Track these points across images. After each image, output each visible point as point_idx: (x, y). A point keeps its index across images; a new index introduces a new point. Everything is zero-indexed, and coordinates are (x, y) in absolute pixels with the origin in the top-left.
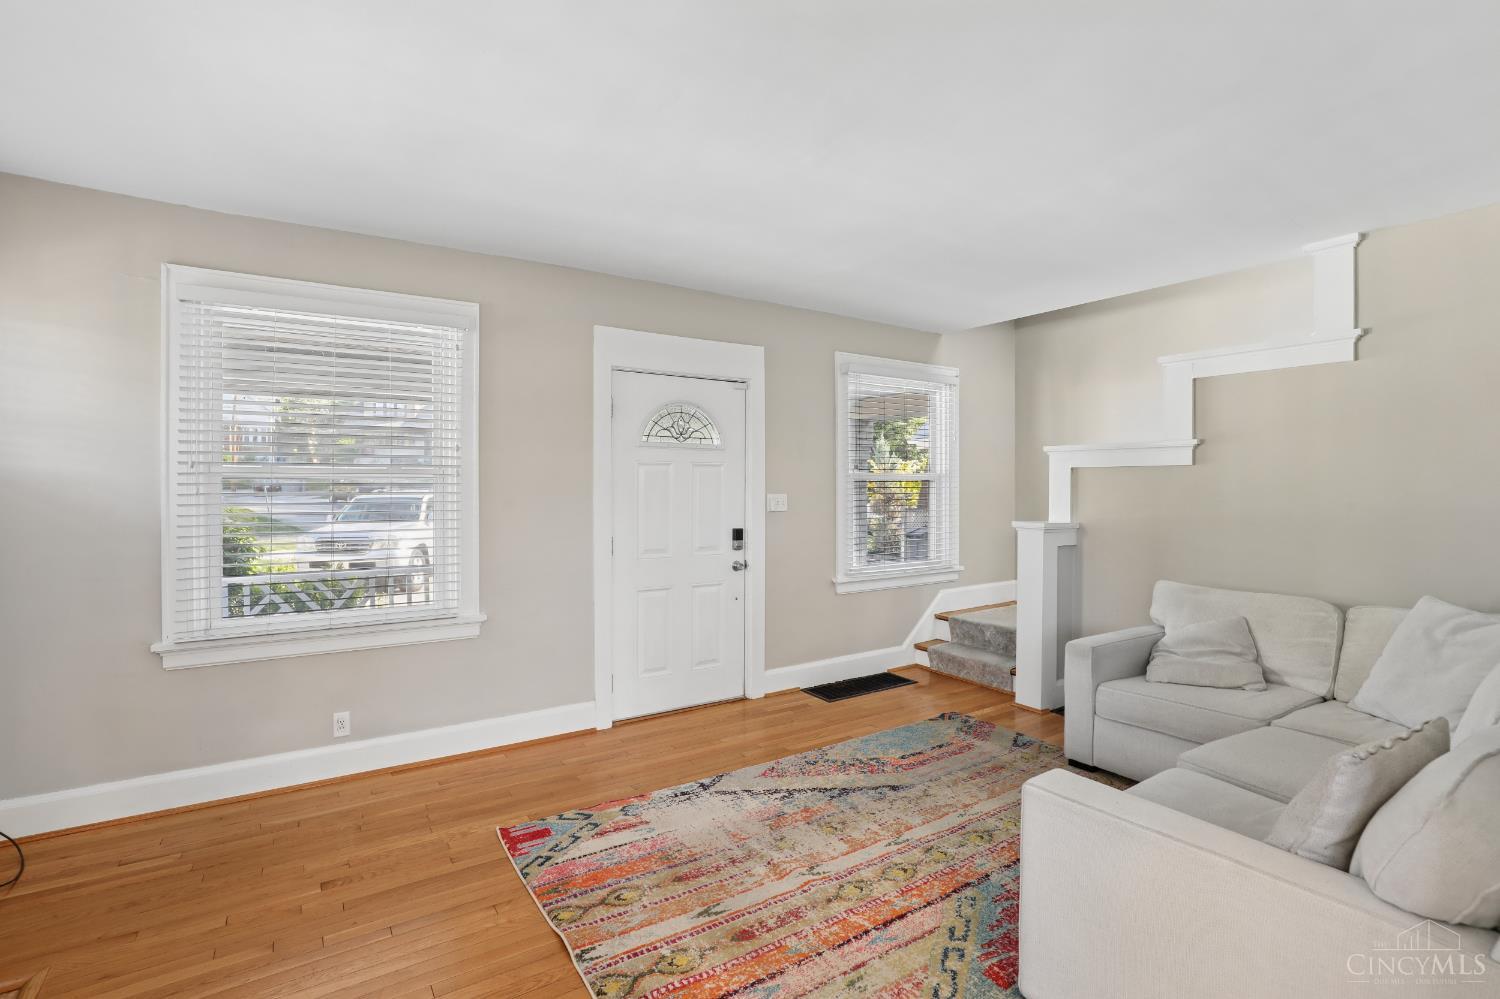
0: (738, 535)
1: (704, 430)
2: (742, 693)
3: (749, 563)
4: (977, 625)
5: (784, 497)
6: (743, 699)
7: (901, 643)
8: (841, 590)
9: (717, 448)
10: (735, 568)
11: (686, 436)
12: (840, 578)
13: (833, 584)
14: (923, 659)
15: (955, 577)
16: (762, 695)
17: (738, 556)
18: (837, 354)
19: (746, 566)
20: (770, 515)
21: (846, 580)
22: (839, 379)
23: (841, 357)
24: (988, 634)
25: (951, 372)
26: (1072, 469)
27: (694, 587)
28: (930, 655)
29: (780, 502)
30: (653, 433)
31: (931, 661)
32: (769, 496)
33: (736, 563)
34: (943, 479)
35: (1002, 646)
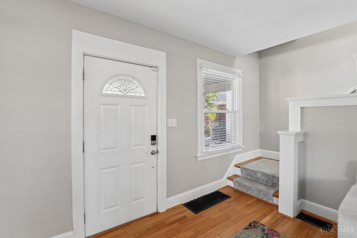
0: (154, 138)
1: (137, 89)
2: (156, 210)
3: (159, 151)
4: (253, 171)
5: (175, 120)
6: (157, 213)
7: (222, 178)
8: (199, 159)
9: (143, 98)
10: (152, 154)
11: (127, 91)
12: (199, 154)
13: (196, 157)
14: (231, 183)
15: (241, 150)
16: (166, 210)
17: (154, 148)
18: (198, 60)
19: (158, 152)
20: (169, 129)
21: (202, 155)
22: (198, 70)
23: (199, 61)
24: (258, 175)
25: (240, 72)
26: (301, 107)
27: (131, 164)
28: (234, 183)
29: (173, 123)
30: (109, 89)
31: (234, 185)
32: (168, 120)
33: (153, 151)
34: (237, 113)
35: (265, 180)
